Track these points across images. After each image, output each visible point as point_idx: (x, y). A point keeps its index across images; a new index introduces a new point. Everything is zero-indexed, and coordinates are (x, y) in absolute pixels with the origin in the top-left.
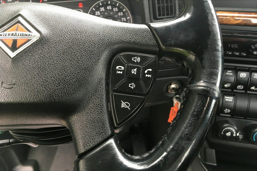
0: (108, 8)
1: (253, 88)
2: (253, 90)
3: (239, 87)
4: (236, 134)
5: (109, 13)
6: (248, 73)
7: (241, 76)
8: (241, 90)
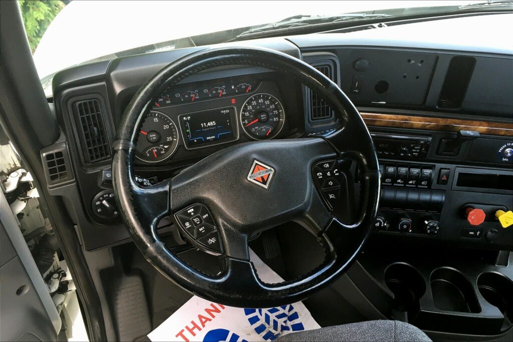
0: (260, 101)
1: (399, 181)
2: (399, 183)
3: (387, 180)
4: (384, 224)
5: (261, 107)
6: (395, 168)
7: (389, 171)
8: (389, 183)
